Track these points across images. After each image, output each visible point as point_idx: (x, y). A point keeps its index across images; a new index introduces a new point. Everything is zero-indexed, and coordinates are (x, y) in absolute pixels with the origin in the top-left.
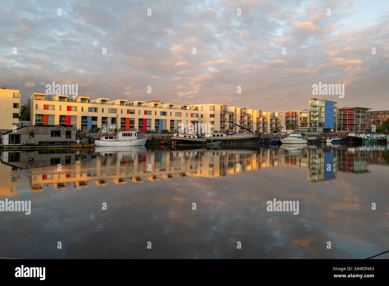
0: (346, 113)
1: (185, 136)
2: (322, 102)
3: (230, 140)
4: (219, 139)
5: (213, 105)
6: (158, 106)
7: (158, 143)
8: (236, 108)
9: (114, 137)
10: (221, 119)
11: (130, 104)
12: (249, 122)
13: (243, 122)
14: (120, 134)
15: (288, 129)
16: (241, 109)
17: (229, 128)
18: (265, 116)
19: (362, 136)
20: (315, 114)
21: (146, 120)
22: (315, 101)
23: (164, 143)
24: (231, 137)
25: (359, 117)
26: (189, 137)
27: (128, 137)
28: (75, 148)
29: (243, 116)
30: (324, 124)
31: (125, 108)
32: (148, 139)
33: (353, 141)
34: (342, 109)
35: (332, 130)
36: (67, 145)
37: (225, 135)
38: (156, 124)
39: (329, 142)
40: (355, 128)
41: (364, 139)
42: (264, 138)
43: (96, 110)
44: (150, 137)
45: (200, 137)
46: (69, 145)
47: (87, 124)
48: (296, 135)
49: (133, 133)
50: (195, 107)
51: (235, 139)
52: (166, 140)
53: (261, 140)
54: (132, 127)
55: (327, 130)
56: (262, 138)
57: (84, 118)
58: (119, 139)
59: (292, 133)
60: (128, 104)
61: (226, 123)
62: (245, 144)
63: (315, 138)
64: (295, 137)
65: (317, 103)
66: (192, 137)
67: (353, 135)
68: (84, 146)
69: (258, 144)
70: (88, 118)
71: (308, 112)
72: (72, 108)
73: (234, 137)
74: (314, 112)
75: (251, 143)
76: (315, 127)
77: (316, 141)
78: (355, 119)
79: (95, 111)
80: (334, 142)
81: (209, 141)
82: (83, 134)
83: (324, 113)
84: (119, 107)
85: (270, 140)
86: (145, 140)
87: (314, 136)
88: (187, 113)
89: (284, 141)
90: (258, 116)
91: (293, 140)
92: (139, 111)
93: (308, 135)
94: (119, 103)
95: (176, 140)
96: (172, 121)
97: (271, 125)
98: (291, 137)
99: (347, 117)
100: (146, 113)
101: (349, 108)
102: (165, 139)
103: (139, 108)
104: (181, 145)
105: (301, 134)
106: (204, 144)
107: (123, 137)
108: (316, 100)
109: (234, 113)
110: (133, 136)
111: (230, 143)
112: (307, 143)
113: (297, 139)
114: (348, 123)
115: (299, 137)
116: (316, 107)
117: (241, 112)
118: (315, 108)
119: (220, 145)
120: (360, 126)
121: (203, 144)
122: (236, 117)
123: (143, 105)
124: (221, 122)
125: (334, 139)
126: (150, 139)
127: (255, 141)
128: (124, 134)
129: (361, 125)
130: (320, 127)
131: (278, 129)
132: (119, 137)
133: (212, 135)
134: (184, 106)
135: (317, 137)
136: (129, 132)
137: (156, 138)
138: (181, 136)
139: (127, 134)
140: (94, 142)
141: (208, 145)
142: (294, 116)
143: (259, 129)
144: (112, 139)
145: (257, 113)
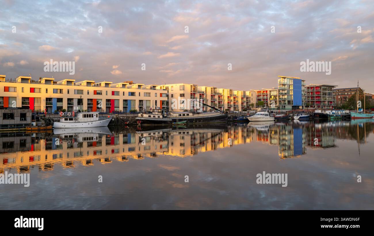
0: (314, 90)
2: (291, 81)
3: (196, 119)
4: (186, 118)
5: (182, 84)
6: (126, 86)
7: (123, 124)
8: (206, 87)
9: (74, 119)
10: (191, 98)
11: (97, 85)
12: (220, 101)
13: (214, 101)
14: (80, 116)
15: (259, 107)
16: (212, 89)
18: (236, 95)
19: (328, 112)
20: (283, 92)
21: (113, 100)
22: (283, 80)
23: (128, 124)
24: (198, 116)
25: (325, 94)
26: (154, 117)
27: (89, 118)
28: (30, 130)
29: (214, 95)
30: (292, 101)
31: (92, 89)
32: (111, 120)
33: (319, 118)
34: (310, 87)
35: (301, 107)
36: (22, 128)
37: (192, 114)
38: (124, 105)
39: (296, 119)
40: (322, 105)
41: (329, 115)
43: (61, 91)
44: (113, 118)
45: (166, 117)
46: (24, 128)
48: (263, 113)
50: (166, 87)
51: (202, 118)
53: (228, 118)
54: (99, 108)
55: (295, 108)
56: (231, 117)
57: (48, 100)
58: (79, 120)
59: (259, 111)
60: (96, 85)
62: (212, 123)
63: (283, 115)
64: (262, 114)
65: (286, 81)
66: (157, 116)
67: (319, 111)
68: (40, 129)
69: (226, 122)
70: (53, 100)
71: (277, 90)
72: (36, 90)
73: (201, 116)
74: (282, 90)
75: (218, 122)
76: (284, 104)
77: (283, 118)
78: (322, 96)
79: (60, 93)
80: (301, 119)
81: (174, 120)
82: (42, 116)
83: (292, 91)
84: (85, 88)
85: (238, 118)
86: (107, 120)
87: (282, 113)
88: (157, 93)
89: (251, 119)
90: (229, 95)
91: (260, 118)
92: (107, 91)
93: (275, 113)
94: (86, 84)
95: (141, 120)
96: (141, 101)
97: (242, 103)
98: (258, 114)
99: (315, 95)
100: (113, 93)
101: (316, 86)
102: (130, 119)
103: (107, 89)
104: (146, 125)
105: (268, 111)
106: (170, 123)
107: (84, 118)
108: (285, 78)
109: (205, 93)
110: (95, 117)
111: (197, 122)
112: (274, 121)
113: (264, 116)
114: (316, 100)
115: (266, 115)
116: (285, 85)
117: (212, 91)
118: (283, 87)
119: (186, 124)
120: (327, 103)
121: (168, 123)
122: (206, 96)
123: (110, 85)
125: (301, 116)
126: (113, 120)
127: (222, 120)
128: (85, 115)
129: (328, 101)
130: (289, 104)
131: (249, 107)
132: (80, 119)
133: (178, 115)
134: (153, 86)
135: (285, 114)
136: (91, 113)
137: (120, 119)
138: (146, 116)
139: (88, 115)
140: (53, 124)
141: (174, 125)
142: (265, 94)
143: (230, 107)
144: (72, 120)
145: (228, 92)
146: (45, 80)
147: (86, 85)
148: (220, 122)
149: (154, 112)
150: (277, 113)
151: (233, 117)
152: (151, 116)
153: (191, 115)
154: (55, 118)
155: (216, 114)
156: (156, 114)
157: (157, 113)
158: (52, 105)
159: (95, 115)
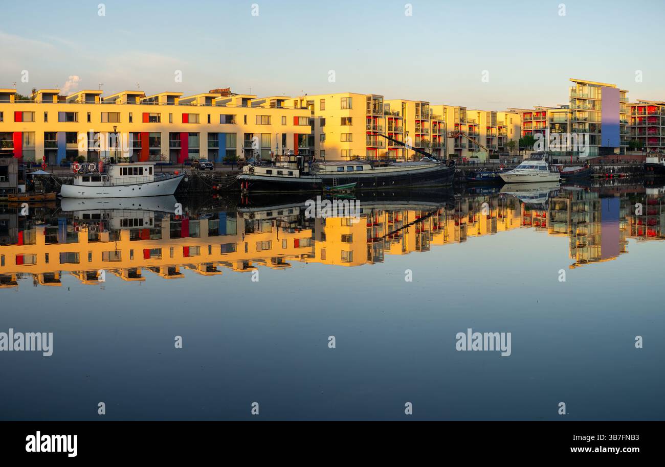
0: (645, 113)
1: (269, 172)
2: (597, 91)
3: (380, 178)
4: (355, 176)
5: (347, 95)
6: (214, 102)
7: (208, 190)
8: (404, 101)
9: (102, 178)
10: (368, 128)
11: (151, 100)
12: (437, 134)
14: (115, 171)
15: (526, 150)
16: (417, 105)
17: (389, 149)
18: (473, 121)
20: (581, 115)
21: (186, 135)
22: (581, 88)
23: (220, 189)
24: (384, 171)
26: (279, 173)
27: (133, 176)
29: (422, 121)
30: (600, 137)
31: (138, 110)
32: (183, 181)
33: (655, 174)
34: (636, 105)
35: (617, 151)
36: (2, 196)
37: (369, 167)
38: (211, 144)
40: (661, 146)
42: (465, 171)
43: (74, 116)
44: (186, 175)
45: (308, 174)
46: (5, 196)
47: (57, 149)
48: (534, 163)
49: (144, 167)
50: (308, 102)
51: (393, 176)
52: (226, 181)
53: (455, 176)
54: (154, 153)
55: (605, 151)
56: (461, 172)
57: (49, 136)
58: (113, 181)
59: (525, 160)
60: (148, 100)
61: (380, 138)
62: (417, 186)
63: (579, 168)
64: (532, 167)
65: (586, 91)
66: (285, 172)
67: (655, 160)
69: (450, 185)
70: (58, 136)
71: (568, 111)
72: (25, 117)
73: (391, 170)
74: (579, 111)
75: (432, 185)
78: (661, 126)
79: (72, 120)
81: (328, 181)
83: (600, 115)
84: (125, 109)
85: (478, 176)
86: (172, 181)
88: (285, 117)
89: (508, 177)
90: (458, 121)
91: (528, 175)
92: (171, 114)
93: (561, 162)
95: (248, 181)
96: (248, 136)
97: (488, 140)
98: (524, 167)
99: (647, 124)
101: (649, 105)
102: (223, 179)
103: (171, 109)
104: (260, 192)
105: (547, 160)
107: (123, 176)
108: (584, 84)
109: (401, 115)
110: (146, 173)
111: (381, 185)
112: (560, 181)
113: (537, 171)
114: (649, 134)
115: (543, 168)
116: (584, 100)
117: (417, 110)
118: (581, 104)
119: (356, 190)
122: (404, 123)
123: (178, 100)
124: (369, 134)
126: (186, 180)
127: (441, 179)
128: (125, 169)
130: (592, 144)
131: (505, 149)
132: (114, 177)
133: (335, 169)
134: (277, 100)
135: (583, 166)
136: (137, 165)
137: (201, 177)
138: (260, 171)
139: (130, 169)
140: (60, 188)
141: (326, 192)
142: (541, 120)
143: (461, 150)
144: (99, 181)
145: (455, 112)
146: (41, 94)
147: (126, 100)
148: (436, 185)
149: (279, 161)
150: (566, 164)
151: (466, 172)
152: (273, 173)
153: (367, 168)
154: (63, 175)
155: (428, 166)
156: (283, 168)
157: (286, 165)
158: (57, 147)
159: (146, 170)
